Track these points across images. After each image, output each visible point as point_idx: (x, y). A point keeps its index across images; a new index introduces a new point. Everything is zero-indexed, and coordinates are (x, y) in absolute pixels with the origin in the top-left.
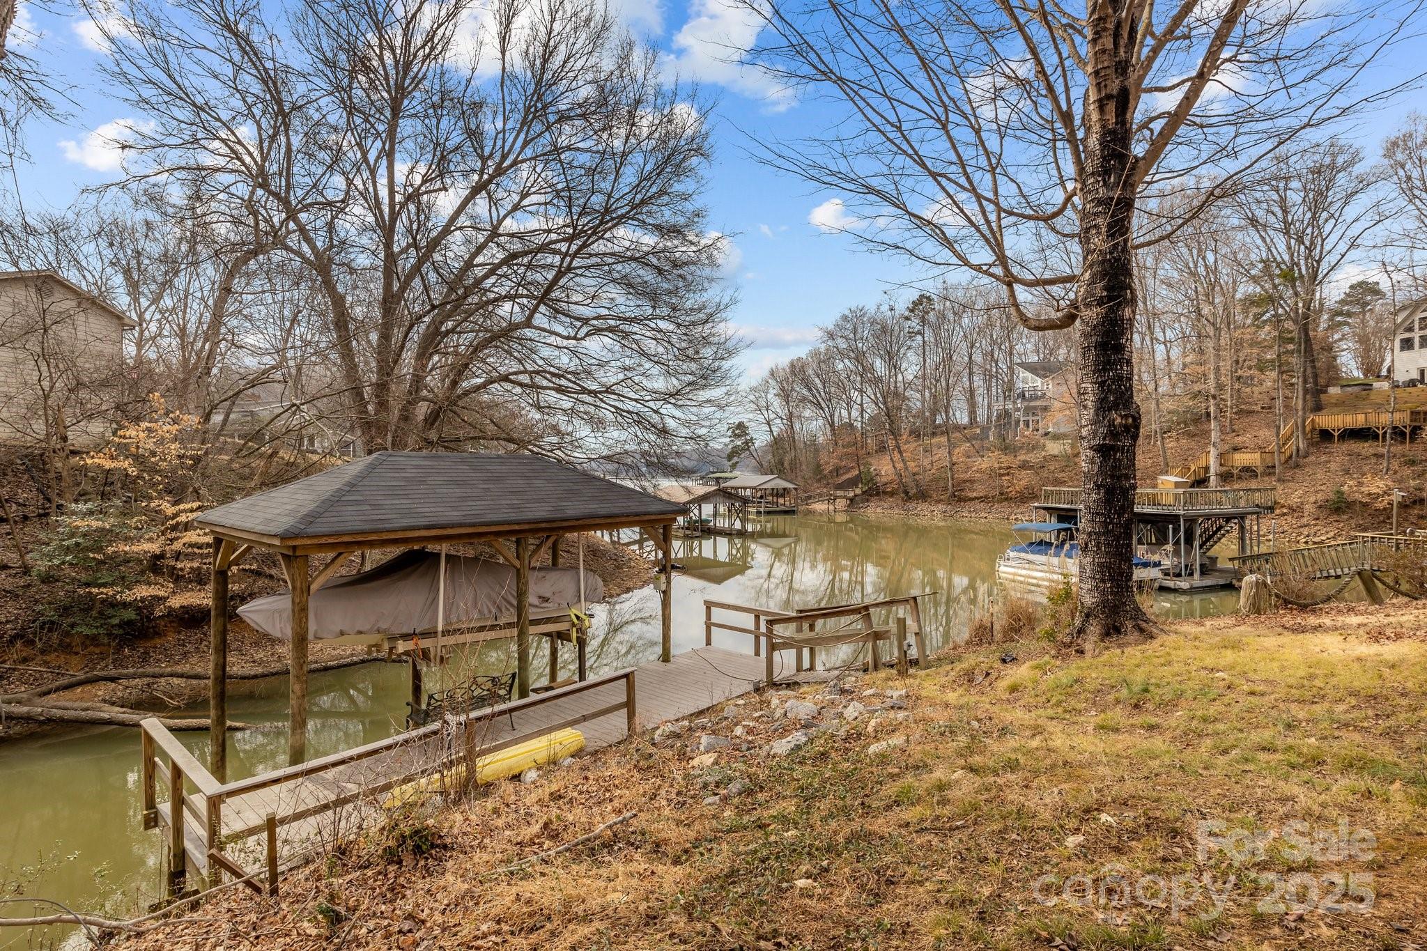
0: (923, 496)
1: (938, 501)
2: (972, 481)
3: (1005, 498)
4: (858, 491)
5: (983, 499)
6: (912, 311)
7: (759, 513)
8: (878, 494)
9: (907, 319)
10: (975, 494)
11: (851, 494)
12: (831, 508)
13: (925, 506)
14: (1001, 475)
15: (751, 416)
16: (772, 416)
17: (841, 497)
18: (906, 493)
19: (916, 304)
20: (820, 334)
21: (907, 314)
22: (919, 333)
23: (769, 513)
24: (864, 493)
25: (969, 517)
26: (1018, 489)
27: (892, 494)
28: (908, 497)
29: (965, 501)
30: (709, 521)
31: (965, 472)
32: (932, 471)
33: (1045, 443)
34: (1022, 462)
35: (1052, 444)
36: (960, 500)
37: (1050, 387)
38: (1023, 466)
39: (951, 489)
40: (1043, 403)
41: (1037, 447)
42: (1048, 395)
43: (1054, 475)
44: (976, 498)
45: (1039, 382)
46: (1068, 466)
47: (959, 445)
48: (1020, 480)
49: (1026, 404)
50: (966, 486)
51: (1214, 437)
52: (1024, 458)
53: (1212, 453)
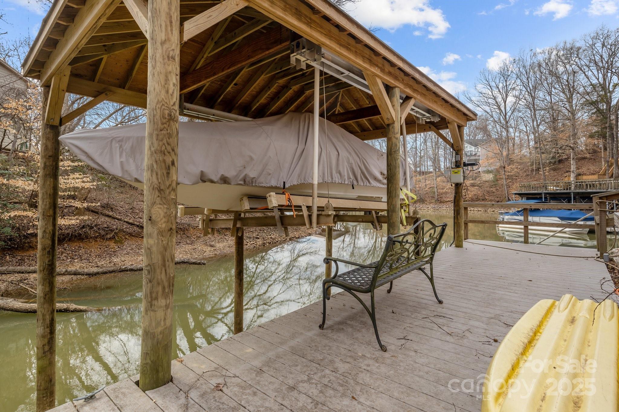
1: (431, 203)
2: (446, 193)
10: (448, 200)
13: (424, 205)
25: (445, 210)
26: (470, 196)
29: (443, 203)
31: (443, 189)
32: (426, 189)
33: (483, 175)
34: (471, 183)
35: (486, 175)
36: (441, 202)
37: (479, 150)
38: (473, 185)
39: (436, 197)
40: (477, 158)
41: (479, 177)
42: (478, 154)
43: (488, 189)
44: (449, 201)
45: (473, 148)
46: (495, 185)
47: (439, 176)
48: (472, 192)
49: (468, 158)
50: (444, 195)
51: (573, 168)
52: (472, 182)
53: (572, 176)
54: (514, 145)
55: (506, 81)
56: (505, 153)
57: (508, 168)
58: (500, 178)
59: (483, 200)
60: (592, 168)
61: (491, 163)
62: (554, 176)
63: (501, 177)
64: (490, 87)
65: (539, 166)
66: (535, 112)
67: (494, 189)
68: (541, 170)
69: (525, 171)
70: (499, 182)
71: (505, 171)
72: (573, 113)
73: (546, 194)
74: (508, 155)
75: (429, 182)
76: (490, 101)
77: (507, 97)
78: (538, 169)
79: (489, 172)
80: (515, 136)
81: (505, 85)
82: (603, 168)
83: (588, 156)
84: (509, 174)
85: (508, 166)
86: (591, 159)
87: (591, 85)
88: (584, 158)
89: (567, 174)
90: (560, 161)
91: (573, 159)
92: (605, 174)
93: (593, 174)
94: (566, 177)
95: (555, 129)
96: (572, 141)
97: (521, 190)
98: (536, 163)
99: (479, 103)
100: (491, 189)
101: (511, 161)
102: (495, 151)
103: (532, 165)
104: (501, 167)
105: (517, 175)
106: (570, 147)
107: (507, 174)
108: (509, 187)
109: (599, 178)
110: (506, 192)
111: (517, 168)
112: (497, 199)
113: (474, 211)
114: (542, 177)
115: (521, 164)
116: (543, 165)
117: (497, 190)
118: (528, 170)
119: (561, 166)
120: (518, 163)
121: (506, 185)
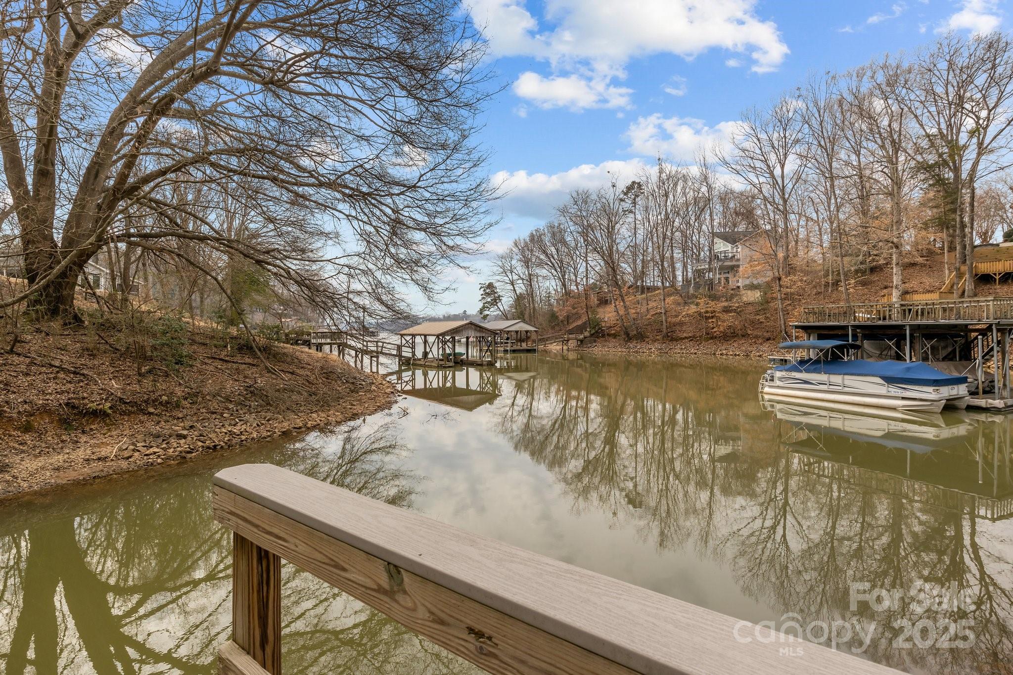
0: (641, 337)
1: (655, 341)
2: (681, 324)
3: (711, 337)
4: (587, 334)
5: (692, 339)
6: (626, 194)
7: (506, 351)
8: (603, 336)
9: (622, 200)
10: (685, 335)
11: (582, 337)
12: (565, 347)
13: (644, 345)
14: (707, 318)
15: (498, 278)
16: (515, 277)
17: (572, 339)
18: (627, 334)
19: (629, 188)
20: (554, 212)
21: (622, 196)
22: (631, 212)
23: (514, 351)
24: (592, 335)
25: (679, 352)
26: (722, 329)
27: (615, 336)
28: (629, 338)
29: (676, 340)
30: (462, 354)
31: (676, 316)
32: (648, 317)
33: (744, 292)
34: (725, 307)
35: (749, 292)
36: (673, 339)
37: (739, 250)
38: (726, 310)
39: (665, 331)
40: (734, 263)
41: (737, 295)
42: (738, 256)
43: (752, 317)
44: (686, 338)
45: (729, 247)
46: (764, 309)
47: (670, 295)
48: (724, 321)
49: (720, 263)
50: (678, 328)
51: (896, 280)
52: (726, 304)
53: (894, 294)
54: (797, 242)
55: (785, 130)
56: (781, 255)
57: (786, 281)
58: (772, 298)
59: (743, 336)
60: (928, 281)
61: (759, 273)
62: (863, 295)
63: (774, 295)
64: (758, 140)
65: (838, 278)
66: (832, 181)
67: (761, 318)
68: (842, 284)
69: (815, 287)
70: (772, 304)
71: (780, 286)
72: (898, 183)
73: (855, 327)
74: (786, 258)
75: (654, 304)
76: (758, 164)
77: (786, 158)
78: (836, 283)
79: (752, 287)
80: (798, 225)
81: (782, 135)
82: (947, 282)
83: (920, 260)
84: (789, 290)
85: (786, 277)
86: (925, 265)
87: (928, 136)
88: (913, 265)
89: (885, 291)
90: (873, 270)
91: (897, 264)
92: (950, 292)
93: (929, 292)
94: (884, 296)
95: (865, 213)
96: (895, 233)
97: (807, 319)
98: (833, 272)
99: (738, 168)
100: (758, 317)
101: (791, 269)
102: (764, 251)
103: (826, 275)
104: (774, 279)
105: (801, 292)
106: (892, 242)
107: (784, 290)
108: (786, 313)
109: (941, 298)
110: (782, 322)
111: (802, 280)
112: (767, 335)
113: (727, 355)
114: (844, 296)
115: (807, 273)
116: (846, 275)
117: (767, 318)
118: (819, 284)
119: (875, 278)
120: (802, 272)
121: (783, 311)
